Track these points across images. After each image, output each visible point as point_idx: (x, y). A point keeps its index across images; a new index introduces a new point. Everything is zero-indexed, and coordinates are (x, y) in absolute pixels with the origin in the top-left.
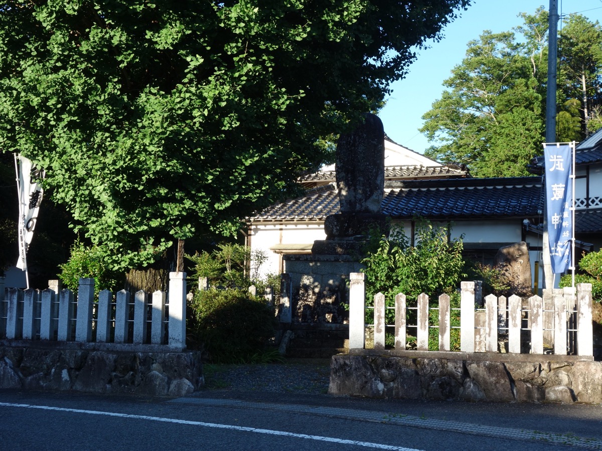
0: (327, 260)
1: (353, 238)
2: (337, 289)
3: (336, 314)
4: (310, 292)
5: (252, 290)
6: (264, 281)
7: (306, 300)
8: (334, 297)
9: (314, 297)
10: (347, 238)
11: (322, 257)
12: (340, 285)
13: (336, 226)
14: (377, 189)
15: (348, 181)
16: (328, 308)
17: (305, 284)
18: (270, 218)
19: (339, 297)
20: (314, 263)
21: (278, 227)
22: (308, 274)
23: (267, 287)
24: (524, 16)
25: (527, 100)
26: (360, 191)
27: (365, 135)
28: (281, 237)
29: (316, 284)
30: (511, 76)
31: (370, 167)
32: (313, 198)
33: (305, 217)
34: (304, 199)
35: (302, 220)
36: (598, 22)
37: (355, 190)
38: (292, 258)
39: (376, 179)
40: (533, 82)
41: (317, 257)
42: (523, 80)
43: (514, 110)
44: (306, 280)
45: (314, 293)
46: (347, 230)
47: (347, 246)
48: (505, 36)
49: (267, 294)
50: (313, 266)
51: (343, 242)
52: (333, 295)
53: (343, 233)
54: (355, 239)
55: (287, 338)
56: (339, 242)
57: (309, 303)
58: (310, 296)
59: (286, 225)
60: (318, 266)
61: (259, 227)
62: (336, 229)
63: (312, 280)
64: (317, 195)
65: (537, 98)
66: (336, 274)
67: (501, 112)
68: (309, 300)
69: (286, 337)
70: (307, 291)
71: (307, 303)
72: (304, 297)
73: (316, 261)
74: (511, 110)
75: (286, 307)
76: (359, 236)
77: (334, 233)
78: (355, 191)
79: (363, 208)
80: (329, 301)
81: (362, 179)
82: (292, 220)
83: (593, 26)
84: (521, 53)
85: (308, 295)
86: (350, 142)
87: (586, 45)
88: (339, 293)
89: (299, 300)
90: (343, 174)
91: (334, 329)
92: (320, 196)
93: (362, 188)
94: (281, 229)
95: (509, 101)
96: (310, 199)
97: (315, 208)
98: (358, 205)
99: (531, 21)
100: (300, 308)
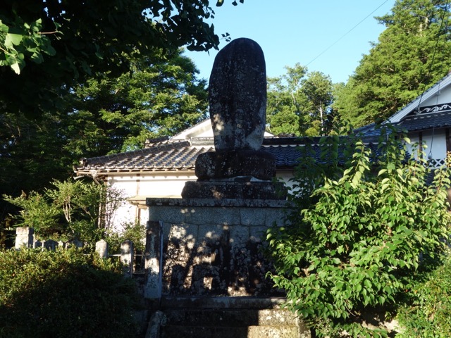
0: (205, 206)
1: (233, 179)
2: (218, 243)
3: (217, 277)
4: (182, 248)
5: (101, 246)
6: (119, 234)
7: (176, 259)
8: (214, 255)
9: (187, 255)
10: (226, 180)
11: (198, 202)
12: (222, 238)
13: (211, 165)
14: (259, 124)
15: (225, 113)
16: (207, 270)
17: (175, 238)
18: (127, 168)
19: (222, 254)
20: (186, 210)
21: (136, 178)
22: (179, 224)
23: (124, 243)
24: (287, 68)
25: (290, 119)
26: (239, 126)
27: (245, 61)
28: (138, 188)
29: (190, 237)
30: (280, 104)
31: (250, 97)
32: (170, 152)
33: (165, 167)
34: (160, 153)
35: (160, 169)
36: (329, 76)
37: (233, 123)
38: (158, 202)
39: (258, 111)
40: (294, 108)
41: (191, 201)
42: (288, 107)
43: (283, 125)
44: (177, 232)
45: (187, 249)
46: (226, 169)
47: (227, 188)
48: (276, 80)
49: (124, 254)
50: (186, 213)
51: (221, 183)
52: (213, 252)
53: (220, 174)
54: (236, 180)
55: (156, 326)
56: (218, 183)
57: (180, 263)
58: (183, 254)
59: (144, 175)
60: (192, 214)
61: (115, 178)
62: (212, 169)
63: (184, 232)
64: (173, 150)
65: (296, 118)
66: (216, 224)
67: (274, 126)
68: (181, 259)
69: (154, 323)
70: (178, 247)
71: (177, 262)
72: (174, 254)
73: (190, 207)
74: (281, 125)
75: (154, 273)
76: (241, 177)
77: (208, 174)
78: (233, 125)
79: (243, 145)
80: (208, 260)
81: (241, 111)
82: (151, 169)
83: (326, 78)
84: (285, 91)
85: (180, 252)
86: (227, 68)
87: (322, 89)
88: (221, 249)
89: (167, 258)
90: (219, 105)
91: (227, 306)
92: (176, 151)
93: (241, 121)
94: (138, 181)
95: (279, 119)
96: (166, 153)
97: (174, 160)
98: (236, 141)
99: (292, 71)
100: (168, 270)
